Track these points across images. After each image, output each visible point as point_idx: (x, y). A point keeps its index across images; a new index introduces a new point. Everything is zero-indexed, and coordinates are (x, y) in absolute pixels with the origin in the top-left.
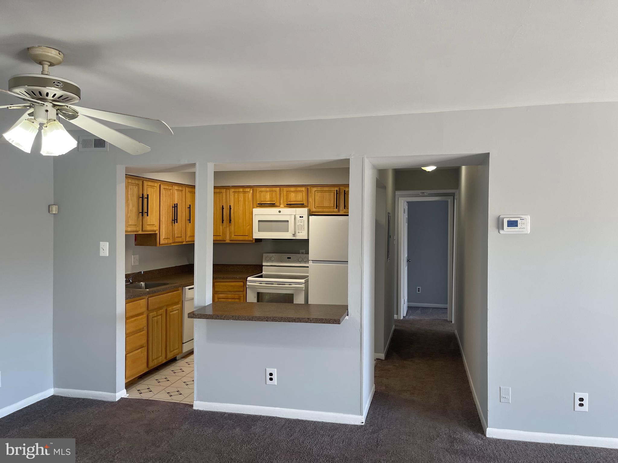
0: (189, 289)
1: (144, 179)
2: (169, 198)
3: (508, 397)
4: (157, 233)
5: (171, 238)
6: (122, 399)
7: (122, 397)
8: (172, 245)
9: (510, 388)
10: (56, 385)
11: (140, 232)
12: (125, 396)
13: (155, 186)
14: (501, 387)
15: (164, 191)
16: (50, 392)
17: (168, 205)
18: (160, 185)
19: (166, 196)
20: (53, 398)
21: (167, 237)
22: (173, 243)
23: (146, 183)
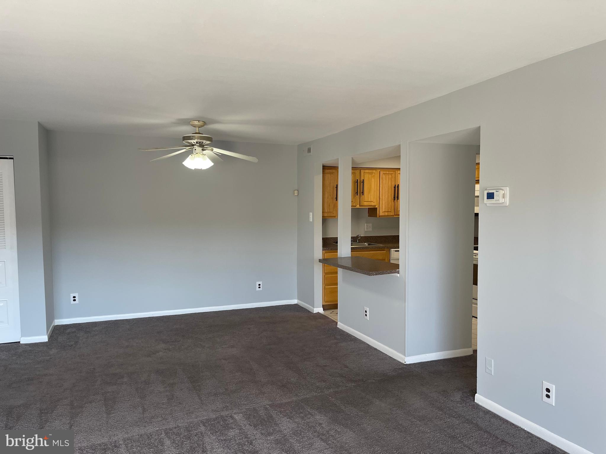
0: (396, 251)
1: (361, 169)
2: (390, 181)
3: (491, 369)
4: (377, 208)
5: (393, 211)
6: (318, 313)
7: (319, 312)
8: (394, 216)
9: (493, 360)
10: (299, 299)
11: (358, 206)
12: (321, 312)
13: (373, 173)
14: (486, 358)
15: (384, 176)
16: (295, 301)
17: (388, 186)
18: (380, 171)
19: (386, 179)
20: (296, 306)
21: (387, 211)
22: (395, 215)
23: (362, 171)
